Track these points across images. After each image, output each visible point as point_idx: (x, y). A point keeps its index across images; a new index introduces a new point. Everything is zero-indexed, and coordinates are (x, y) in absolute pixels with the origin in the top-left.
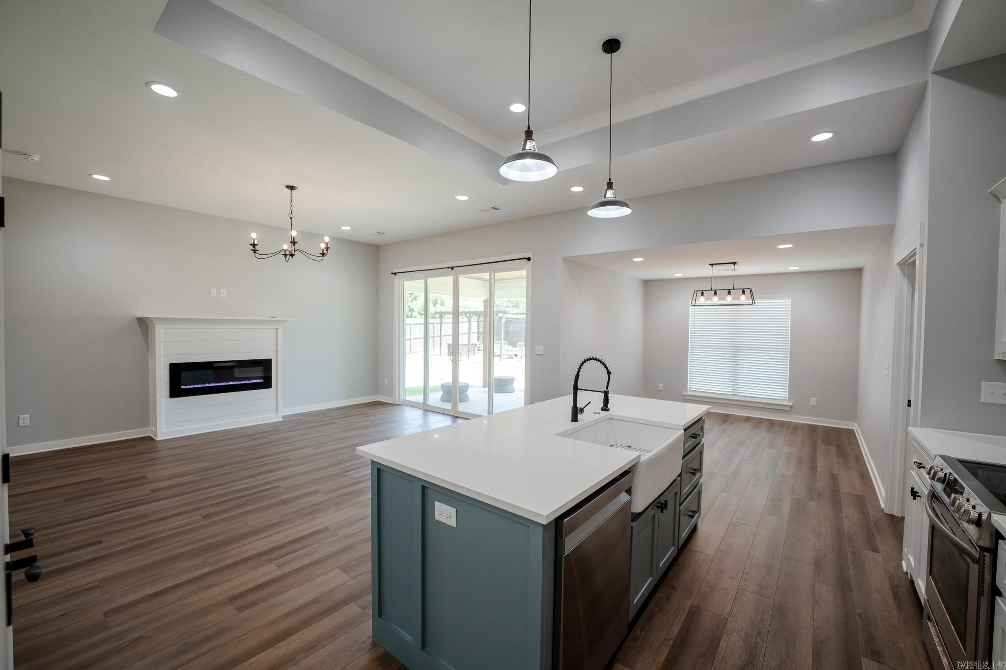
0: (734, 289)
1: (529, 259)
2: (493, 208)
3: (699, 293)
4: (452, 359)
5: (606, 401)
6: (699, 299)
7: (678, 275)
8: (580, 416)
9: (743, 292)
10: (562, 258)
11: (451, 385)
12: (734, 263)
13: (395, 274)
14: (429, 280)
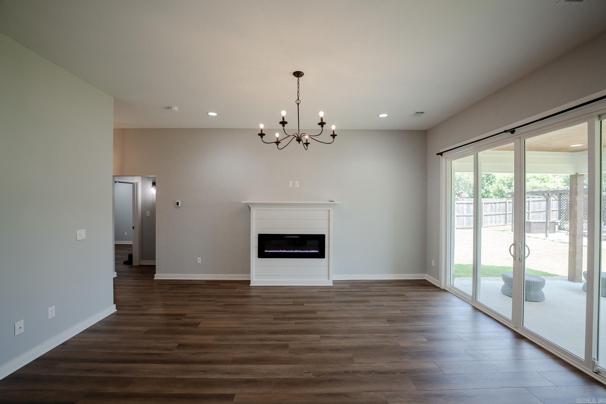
4: (513, 254)
13: (441, 154)
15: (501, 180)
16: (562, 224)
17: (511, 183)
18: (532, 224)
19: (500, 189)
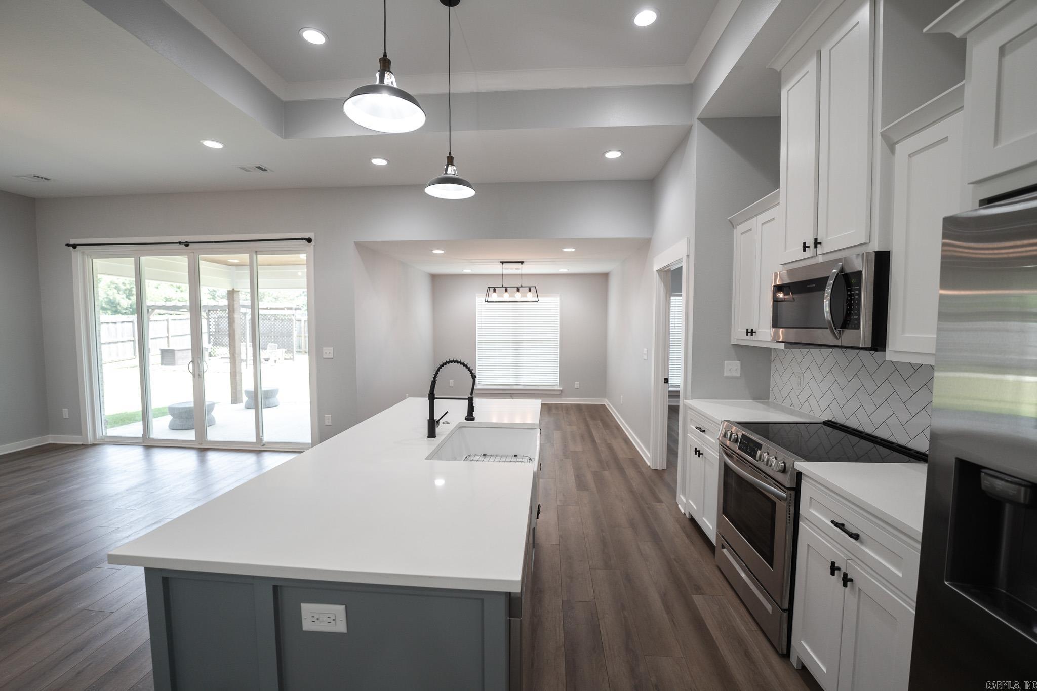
0: (522, 286)
1: (309, 240)
2: (259, 167)
3: (492, 290)
4: (191, 371)
5: (471, 408)
6: (491, 296)
7: (467, 271)
8: (438, 430)
9: (530, 290)
10: (355, 242)
11: (192, 405)
12: (522, 263)
13: (74, 246)
14: (143, 259)
15: (111, 282)
16: (212, 350)
17: (130, 290)
18: (176, 352)
19: (112, 298)
